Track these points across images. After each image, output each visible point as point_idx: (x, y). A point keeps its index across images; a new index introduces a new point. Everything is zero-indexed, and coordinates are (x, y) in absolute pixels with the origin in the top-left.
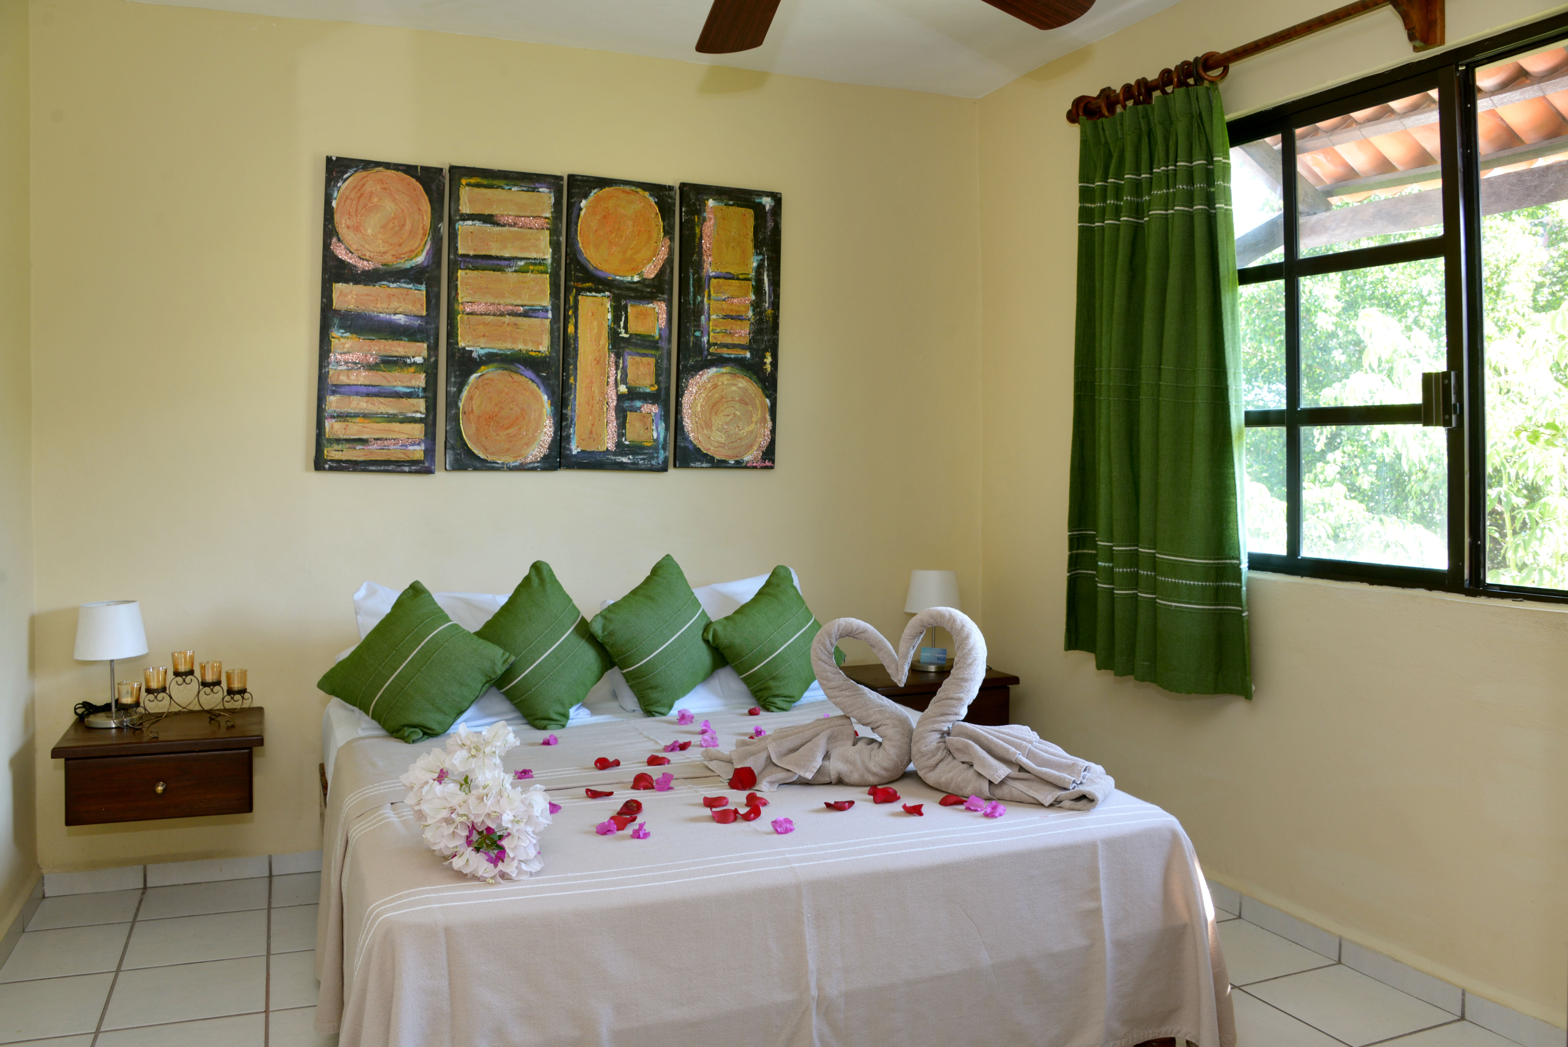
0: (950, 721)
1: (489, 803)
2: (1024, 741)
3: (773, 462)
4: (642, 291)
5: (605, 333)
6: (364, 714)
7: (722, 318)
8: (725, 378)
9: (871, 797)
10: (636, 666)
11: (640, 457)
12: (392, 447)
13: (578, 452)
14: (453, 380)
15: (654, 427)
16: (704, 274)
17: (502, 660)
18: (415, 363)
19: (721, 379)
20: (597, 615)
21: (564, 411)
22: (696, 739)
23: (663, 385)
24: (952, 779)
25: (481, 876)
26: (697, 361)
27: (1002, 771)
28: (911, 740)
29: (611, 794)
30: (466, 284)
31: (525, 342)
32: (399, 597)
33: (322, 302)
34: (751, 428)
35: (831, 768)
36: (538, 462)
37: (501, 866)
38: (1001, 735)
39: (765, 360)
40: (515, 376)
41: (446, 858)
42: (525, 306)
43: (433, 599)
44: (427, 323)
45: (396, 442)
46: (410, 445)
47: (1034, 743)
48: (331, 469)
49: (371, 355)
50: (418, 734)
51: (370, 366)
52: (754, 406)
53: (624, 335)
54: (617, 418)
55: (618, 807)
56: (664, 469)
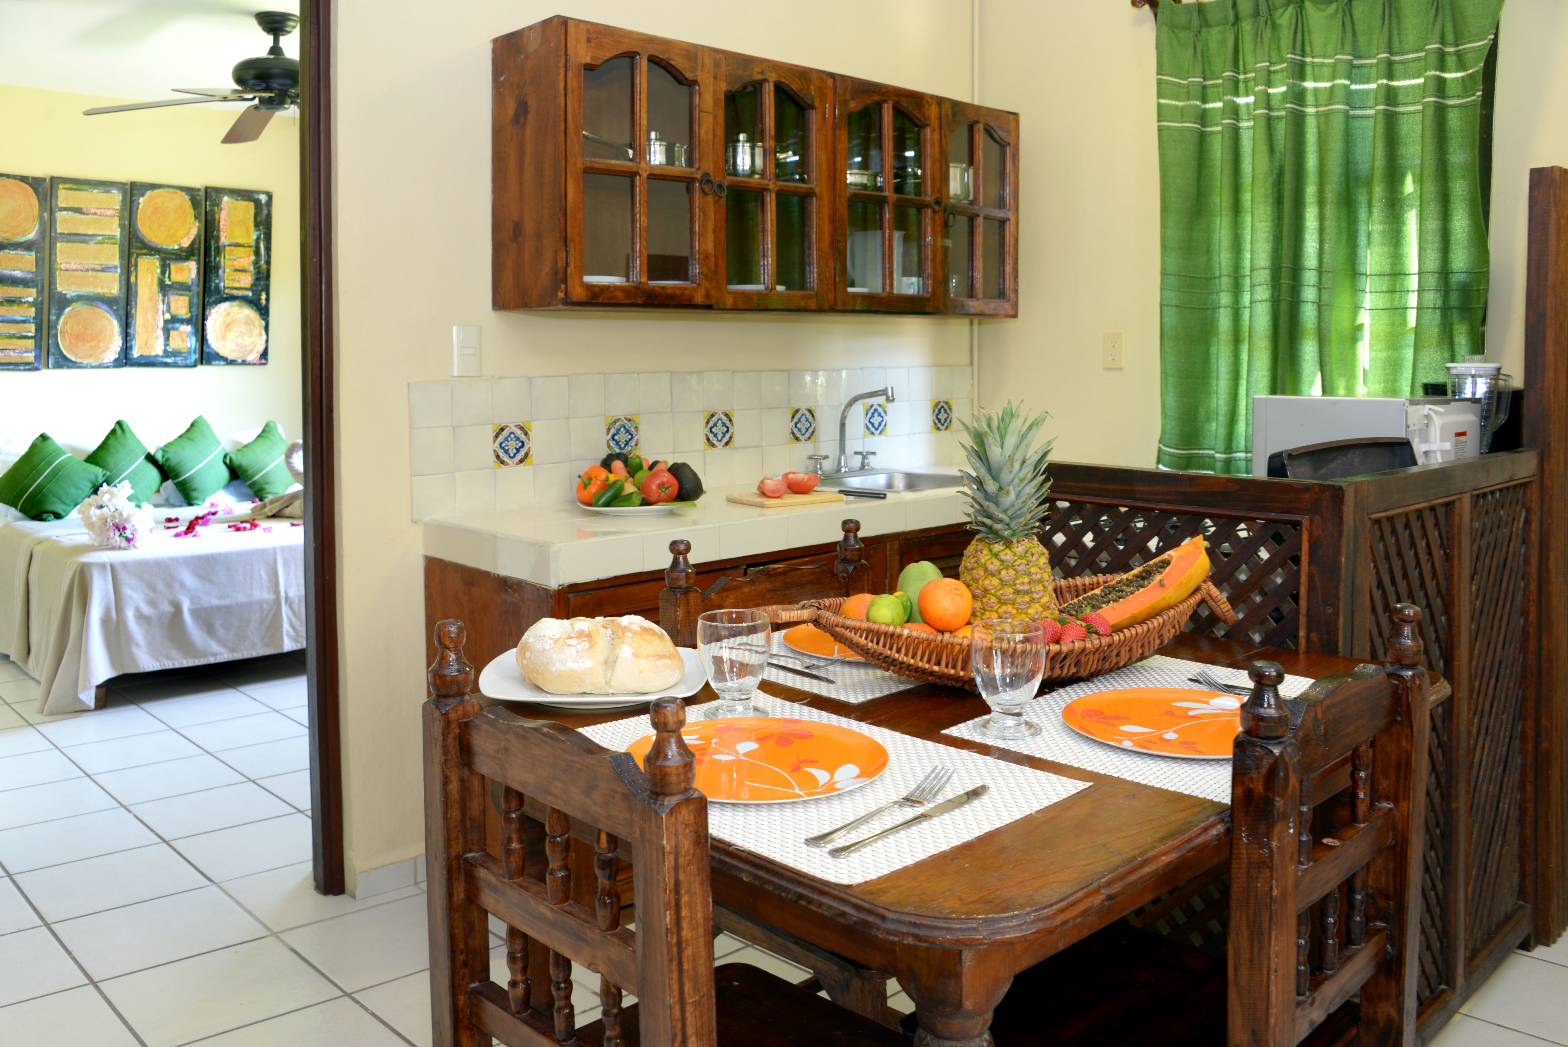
3: (267, 361)
4: (180, 255)
5: (156, 282)
6: (14, 509)
7: (233, 271)
8: (234, 309)
11: (179, 359)
12: (14, 355)
13: (138, 356)
14: (53, 312)
15: (188, 340)
16: (221, 243)
18: (28, 302)
19: (231, 309)
20: (158, 451)
21: (128, 331)
23: (193, 314)
26: (215, 298)
30: (62, 251)
31: (102, 288)
32: (33, 443)
34: (252, 340)
36: (112, 363)
39: (262, 297)
40: (96, 309)
42: (103, 265)
43: (54, 443)
44: (35, 276)
45: (15, 351)
46: (25, 353)
52: (254, 325)
53: (168, 282)
54: (164, 335)
56: (195, 366)
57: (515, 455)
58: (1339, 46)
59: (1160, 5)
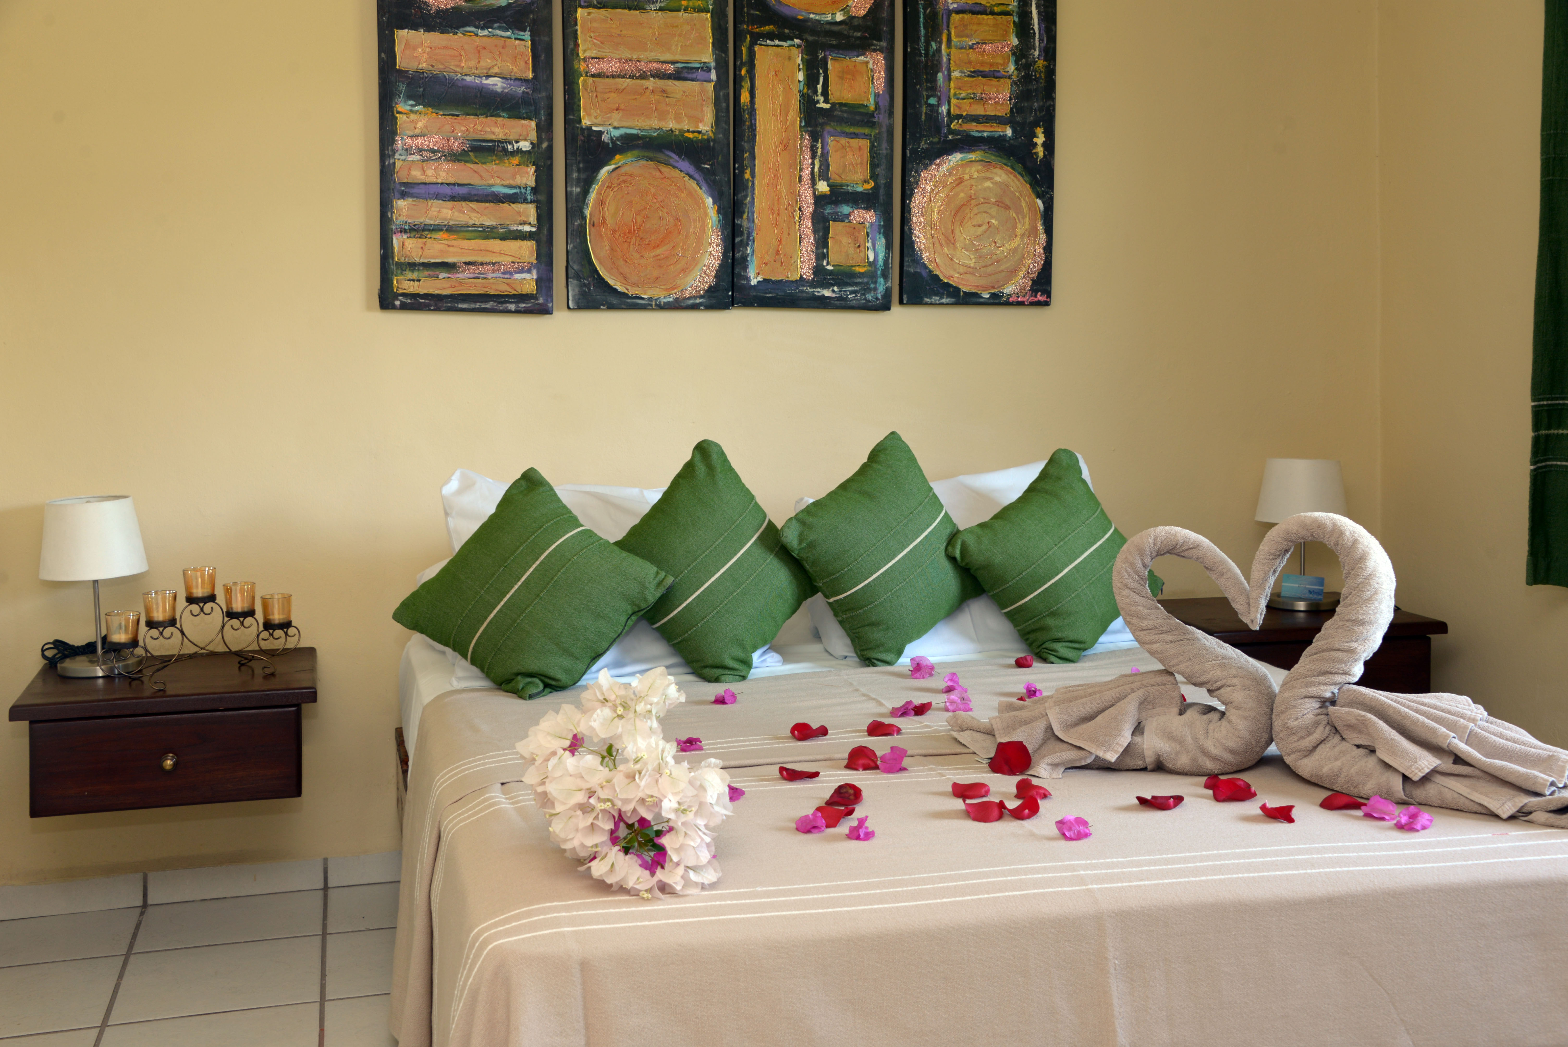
0: (1336, 684)
1: (643, 783)
2: (1461, 717)
3: (1049, 295)
4: (848, 37)
5: (795, 103)
6: (459, 657)
7: (969, 76)
8: (974, 169)
9: (1210, 792)
10: (849, 593)
11: (850, 289)
12: (490, 275)
13: (759, 282)
14: (575, 175)
15: (869, 245)
16: (940, 6)
17: (655, 582)
18: (519, 151)
19: (968, 170)
20: (791, 519)
21: (738, 222)
22: (938, 700)
23: (882, 181)
24: (1340, 771)
25: (632, 888)
26: (932, 143)
27: (1426, 762)
28: (1272, 710)
29: (816, 775)
30: (590, 30)
31: (678, 118)
32: (507, 491)
33: (380, 59)
34: (1014, 244)
35: (1145, 747)
36: (701, 297)
37: (660, 874)
38: (1421, 707)
39: (1035, 140)
40: (666, 170)
41: (581, 862)
42: (677, 62)
43: (555, 494)
44: (534, 90)
45: (496, 267)
46: (516, 273)
47: (1479, 722)
48: (404, 307)
49: (456, 139)
50: (537, 686)
51: (455, 155)
52: (1019, 210)
53: (823, 105)
54: (815, 232)
55: (827, 795)
56: (884, 306)
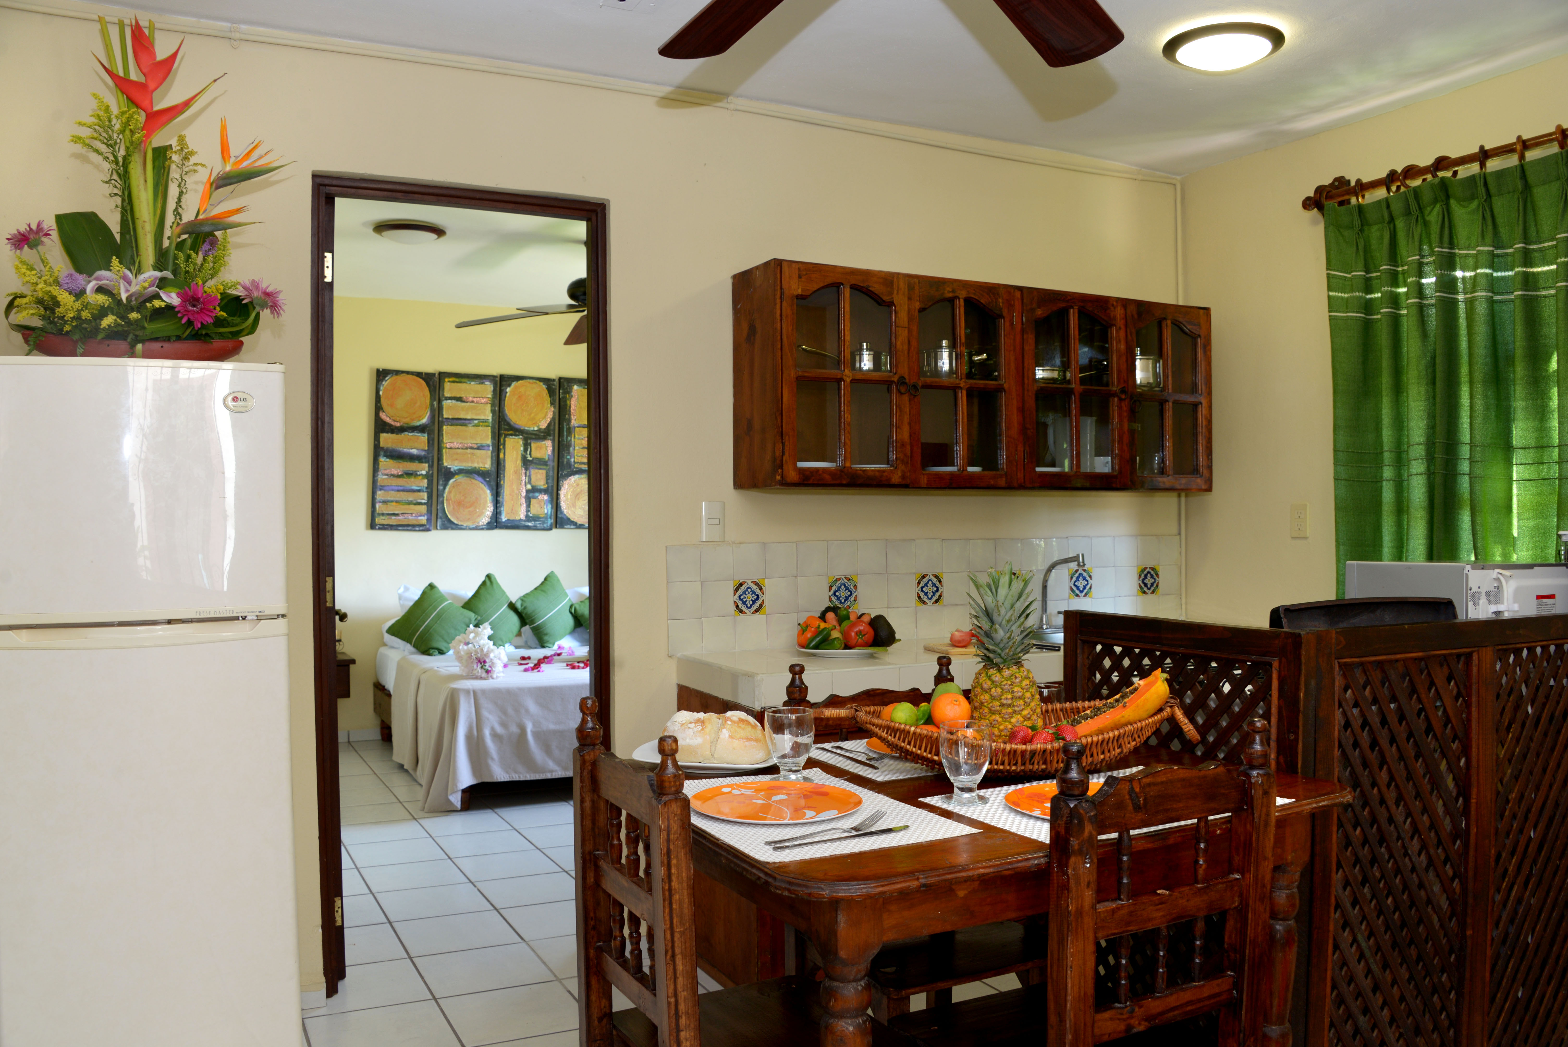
4: (539, 436)
5: (520, 458)
6: (408, 644)
7: (583, 449)
8: (578, 481)
10: (537, 624)
11: (538, 523)
12: (410, 518)
13: (505, 521)
14: (441, 483)
15: (545, 507)
16: (569, 426)
18: (422, 475)
19: (581, 481)
20: (518, 599)
21: (498, 500)
23: (550, 485)
26: (567, 472)
30: (447, 433)
31: (478, 463)
33: (374, 444)
36: (485, 526)
40: (473, 481)
42: (478, 444)
43: (439, 591)
44: (427, 454)
45: (413, 515)
46: (419, 517)
48: (378, 529)
49: (400, 471)
51: (399, 476)
53: (529, 458)
54: (526, 503)
56: (550, 529)
57: (751, 606)
58: (1480, 239)
59: (1326, 208)
